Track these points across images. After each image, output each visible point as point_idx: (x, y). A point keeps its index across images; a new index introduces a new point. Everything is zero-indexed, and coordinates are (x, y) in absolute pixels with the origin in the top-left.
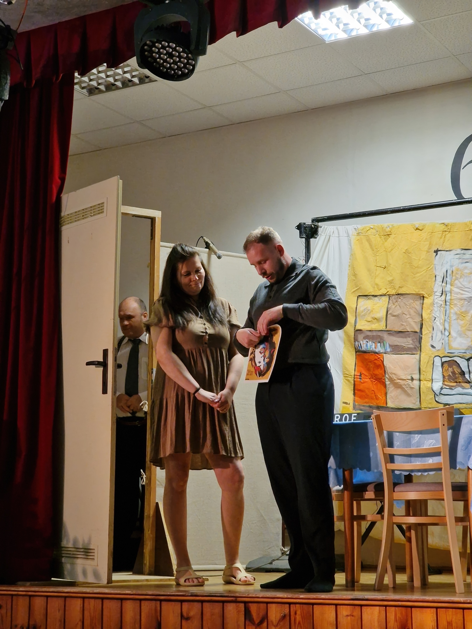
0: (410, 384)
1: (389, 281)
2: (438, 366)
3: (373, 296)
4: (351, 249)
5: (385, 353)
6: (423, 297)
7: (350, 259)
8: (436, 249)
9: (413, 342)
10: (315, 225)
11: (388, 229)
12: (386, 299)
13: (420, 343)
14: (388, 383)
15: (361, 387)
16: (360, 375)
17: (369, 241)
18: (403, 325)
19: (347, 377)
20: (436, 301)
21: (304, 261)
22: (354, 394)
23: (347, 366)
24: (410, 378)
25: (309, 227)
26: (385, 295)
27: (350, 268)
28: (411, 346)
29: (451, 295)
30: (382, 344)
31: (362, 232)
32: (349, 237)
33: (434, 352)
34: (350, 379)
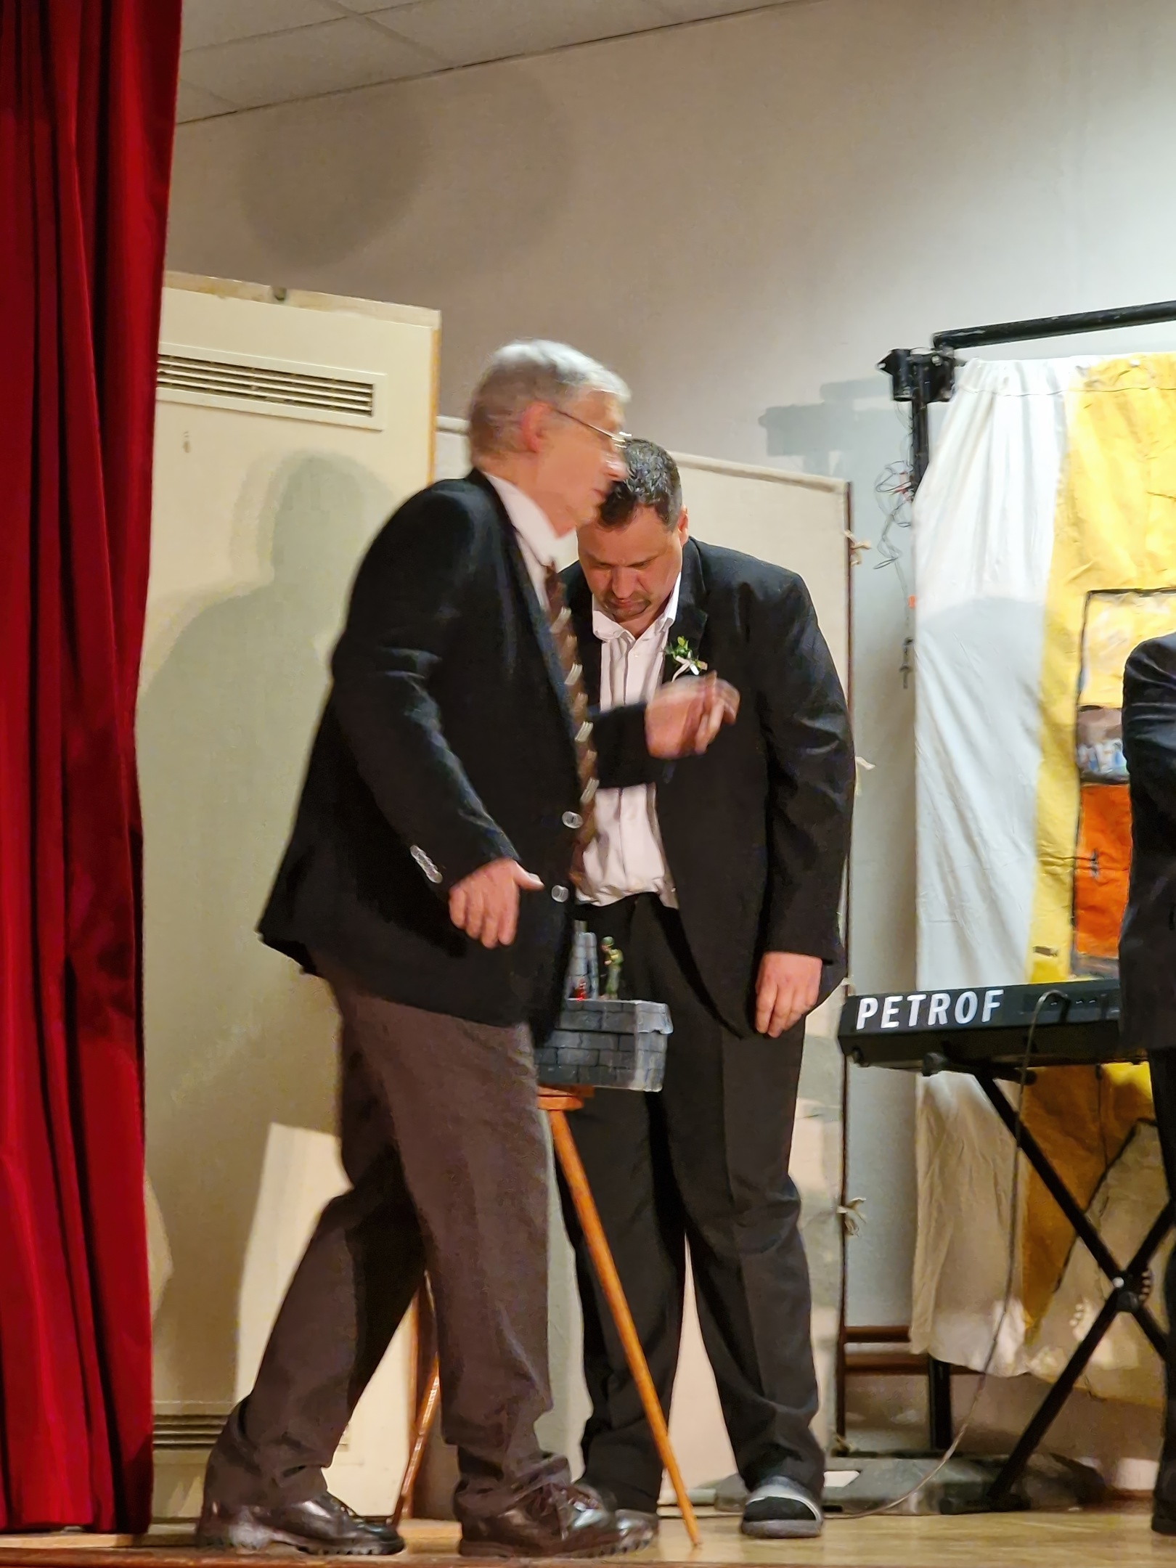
3: (1137, 591)
4: (1064, 438)
7: (1062, 470)
10: (945, 358)
15: (1097, 898)
16: (1096, 860)
17: (1124, 408)
19: (1052, 864)
21: (907, 481)
22: (1074, 922)
23: (1051, 829)
25: (924, 365)
27: (1061, 501)
31: (1103, 378)
32: (1061, 396)
34: (1059, 870)
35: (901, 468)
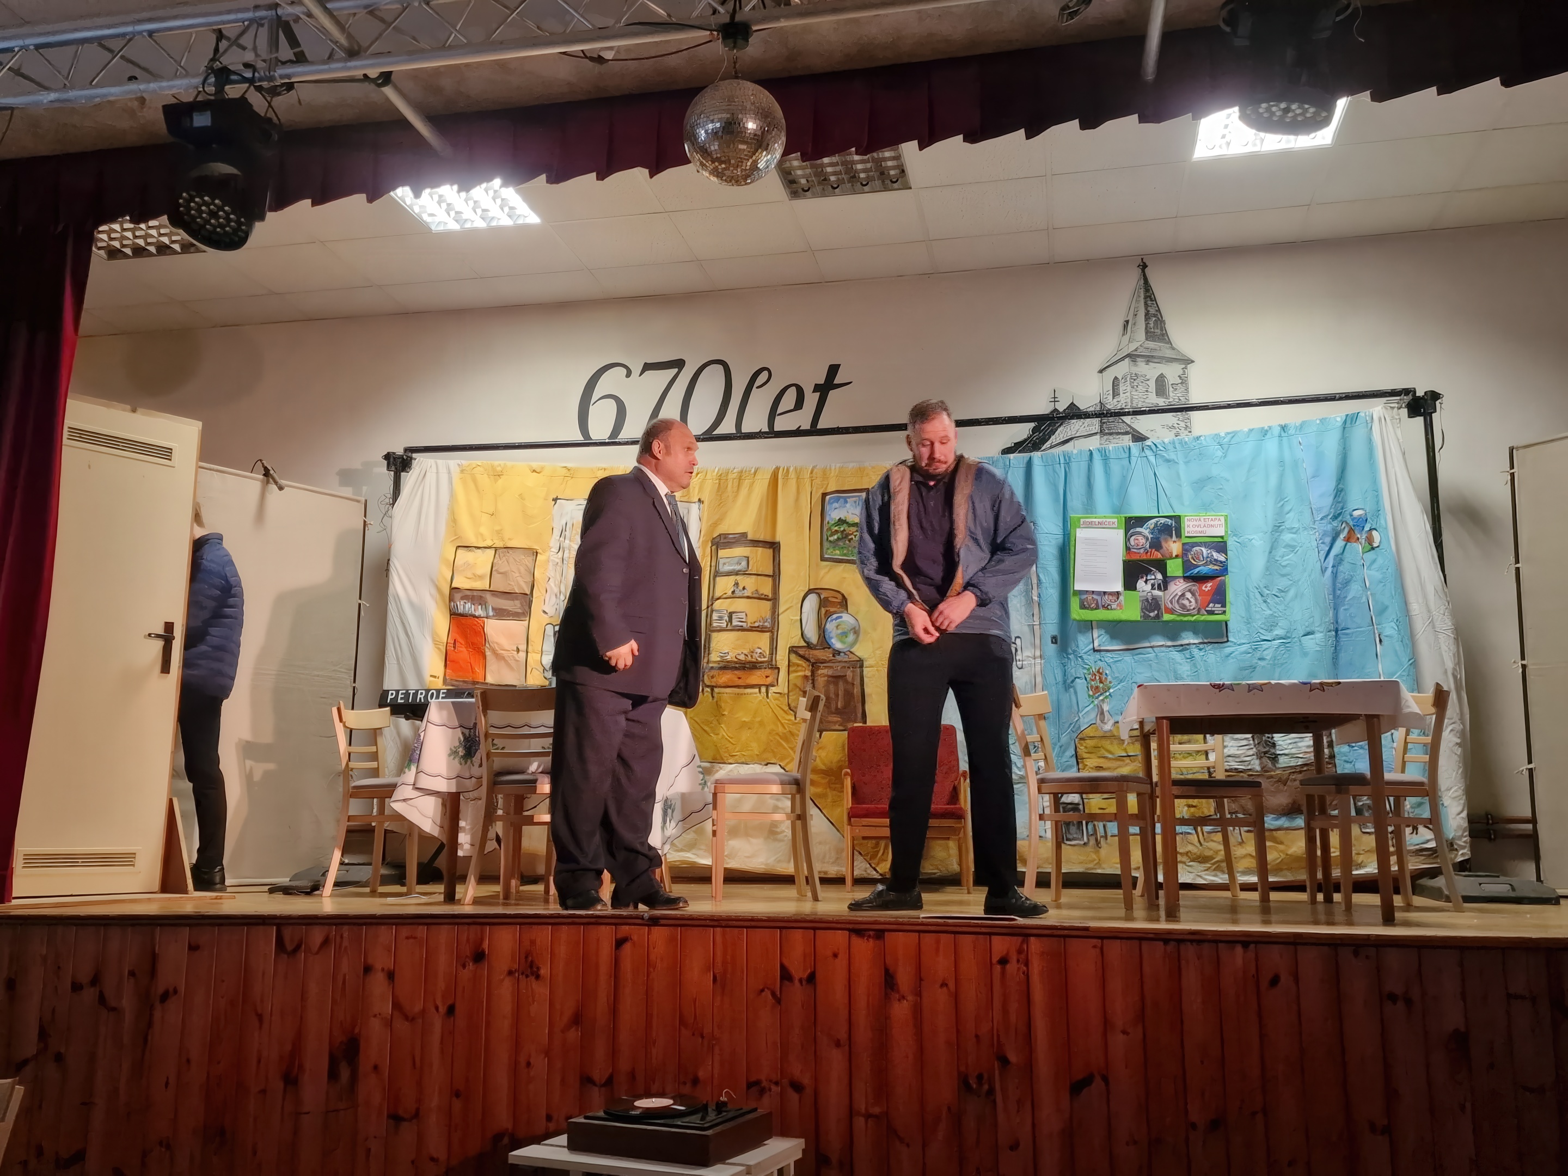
0: (516, 656)
1: (496, 531)
2: (550, 636)
3: (475, 547)
4: (451, 489)
5: (487, 618)
6: (537, 553)
7: (450, 501)
8: (555, 497)
9: (522, 606)
10: (408, 457)
11: (499, 469)
12: (491, 552)
13: (530, 608)
14: (488, 653)
15: (455, 658)
16: (455, 643)
17: (475, 481)
18: (509, 584)
19: (439, 644)
20: (552, 558)
21: (391, 500)
22: (446, 666)
23: (440, 632)
24: (515, 649)
25: (400, 458)
26: (489, 548)
27: (449, 513)
28: (520, 611)
29: (570, 553)
30: (484, 607)
31: (467, 469)
32: (451, 474)
33: (546, 619)
34: (440, 647)
35: (389, 496)
